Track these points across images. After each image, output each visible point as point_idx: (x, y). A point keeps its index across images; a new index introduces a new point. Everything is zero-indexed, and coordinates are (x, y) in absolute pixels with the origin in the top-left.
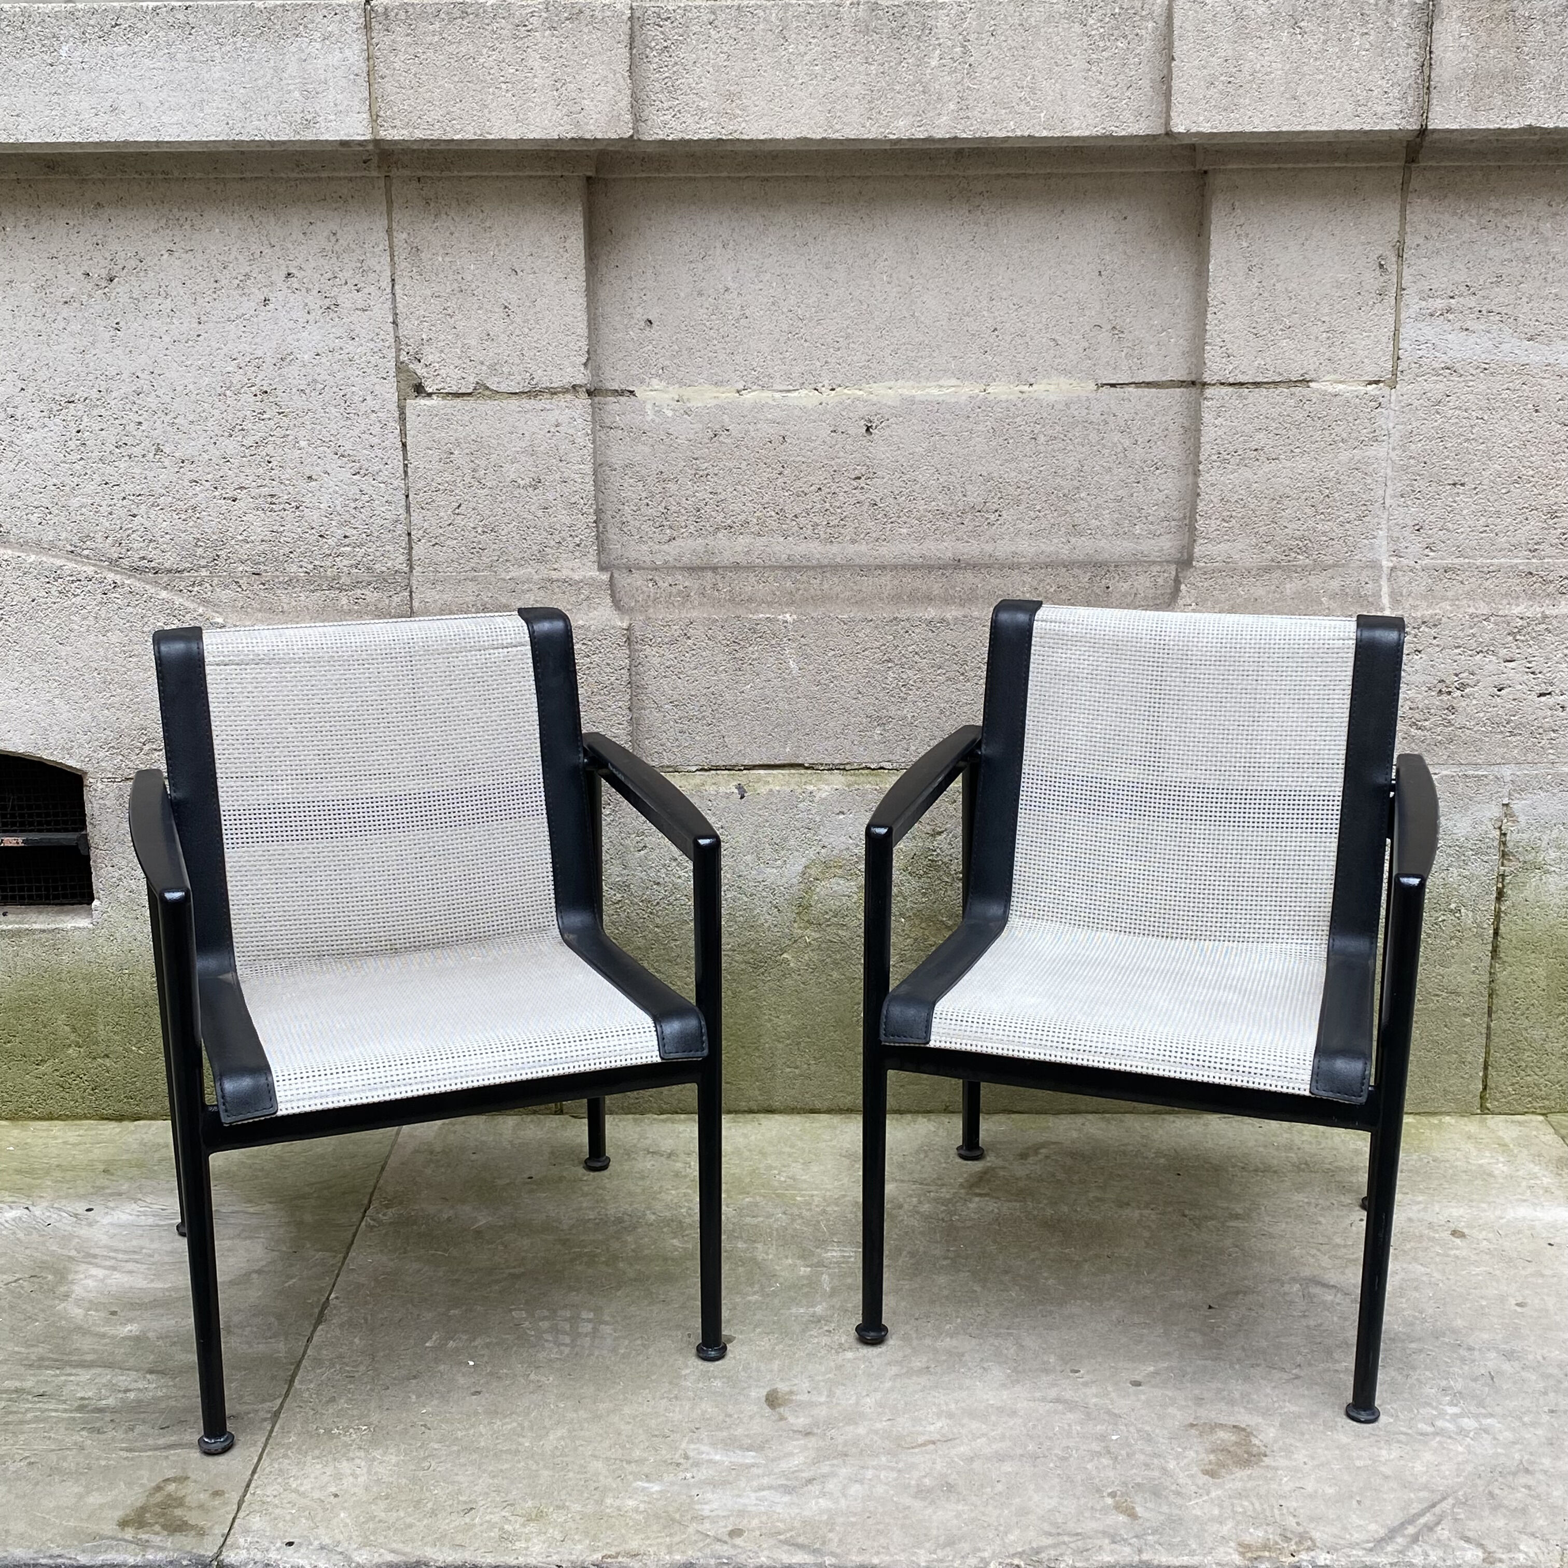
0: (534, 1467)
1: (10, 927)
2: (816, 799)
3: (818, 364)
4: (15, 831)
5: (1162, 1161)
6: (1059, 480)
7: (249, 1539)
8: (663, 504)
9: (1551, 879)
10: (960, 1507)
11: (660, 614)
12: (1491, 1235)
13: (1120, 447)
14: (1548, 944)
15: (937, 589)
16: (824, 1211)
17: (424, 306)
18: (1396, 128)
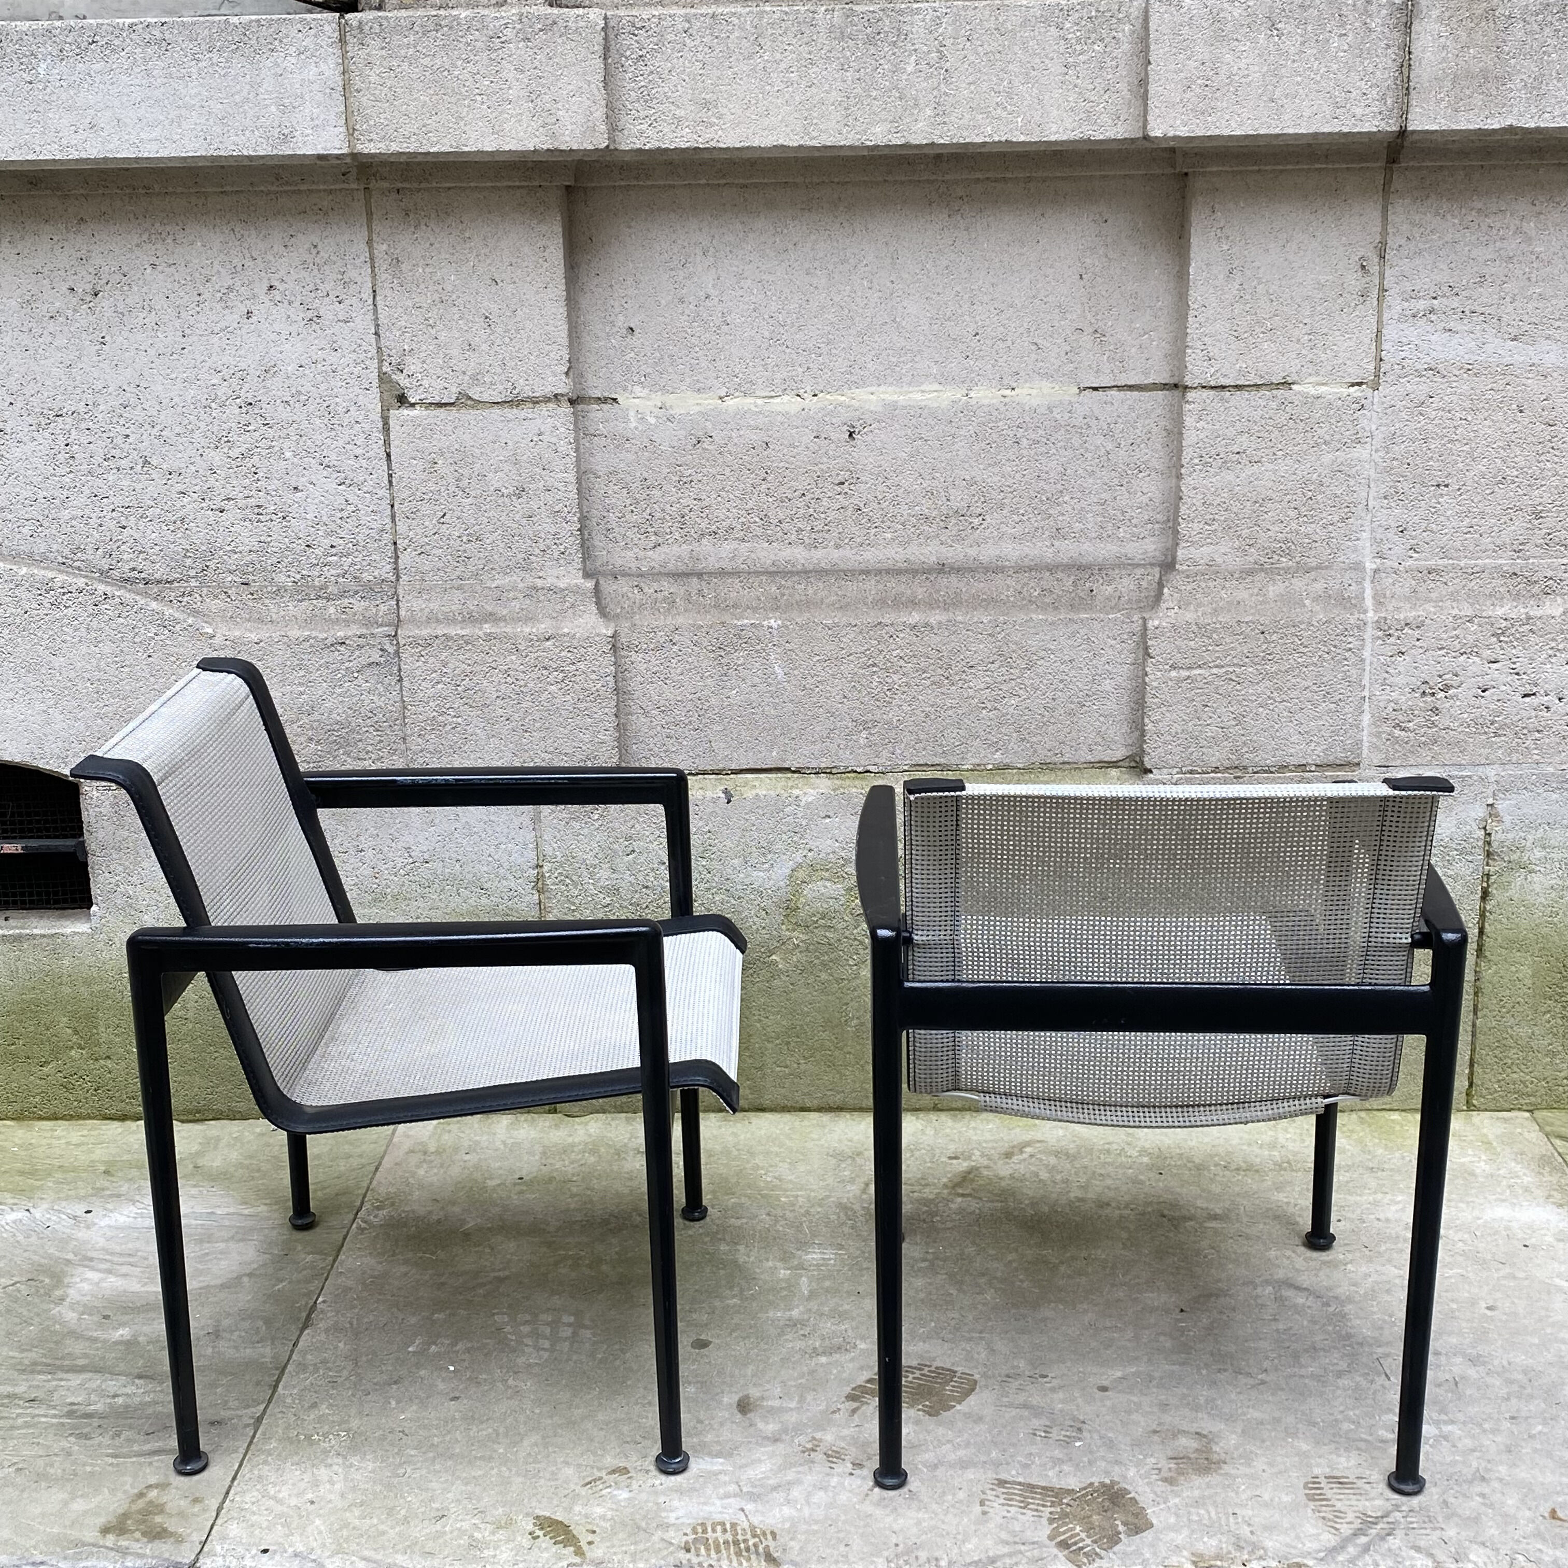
0: (507, 1474)
1: (11, 932)
2: (802, 804)
3: (800, 370)
4: (15, 838)
5: (1145, 1160)
6: (1042, 484)
7: (226, 1546)
8: (648, 511)
9: (1536, 878)
10: (920, 1515)
11: (645, 620)
12: (1466, 1236)
13: (1103, 450)
14: (1533, 943)
15: (920, 593)
16: (807, 1212)
17: (405, 317)
18: (1375, 129)
